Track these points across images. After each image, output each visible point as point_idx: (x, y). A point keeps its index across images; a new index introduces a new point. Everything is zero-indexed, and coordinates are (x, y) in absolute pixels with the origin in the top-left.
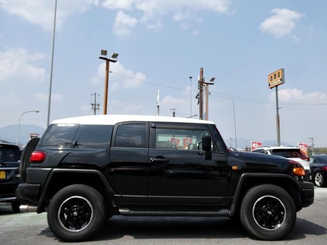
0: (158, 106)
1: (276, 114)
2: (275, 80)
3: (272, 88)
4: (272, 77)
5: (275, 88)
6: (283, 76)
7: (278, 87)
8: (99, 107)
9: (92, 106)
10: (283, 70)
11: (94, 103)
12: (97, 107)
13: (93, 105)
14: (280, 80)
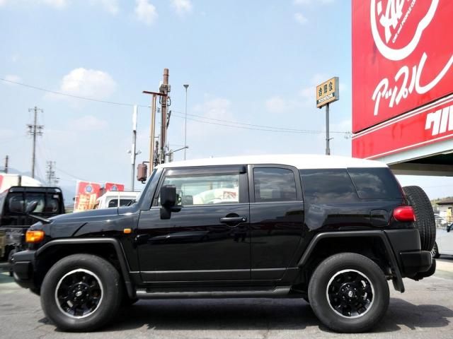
0: (135, 132)
1: (326, 147)
2: (326, 94)
3: (321, 107)
4: (321, 89)
5: (325, 108)
6: (337, 89)
7: (330, 105)
8: (42, 131)
9: (29, 129)
10: (337, 79)
11: (33, 124)
12: (38, 131)
13: (31, 127)
14: (332, 96)
